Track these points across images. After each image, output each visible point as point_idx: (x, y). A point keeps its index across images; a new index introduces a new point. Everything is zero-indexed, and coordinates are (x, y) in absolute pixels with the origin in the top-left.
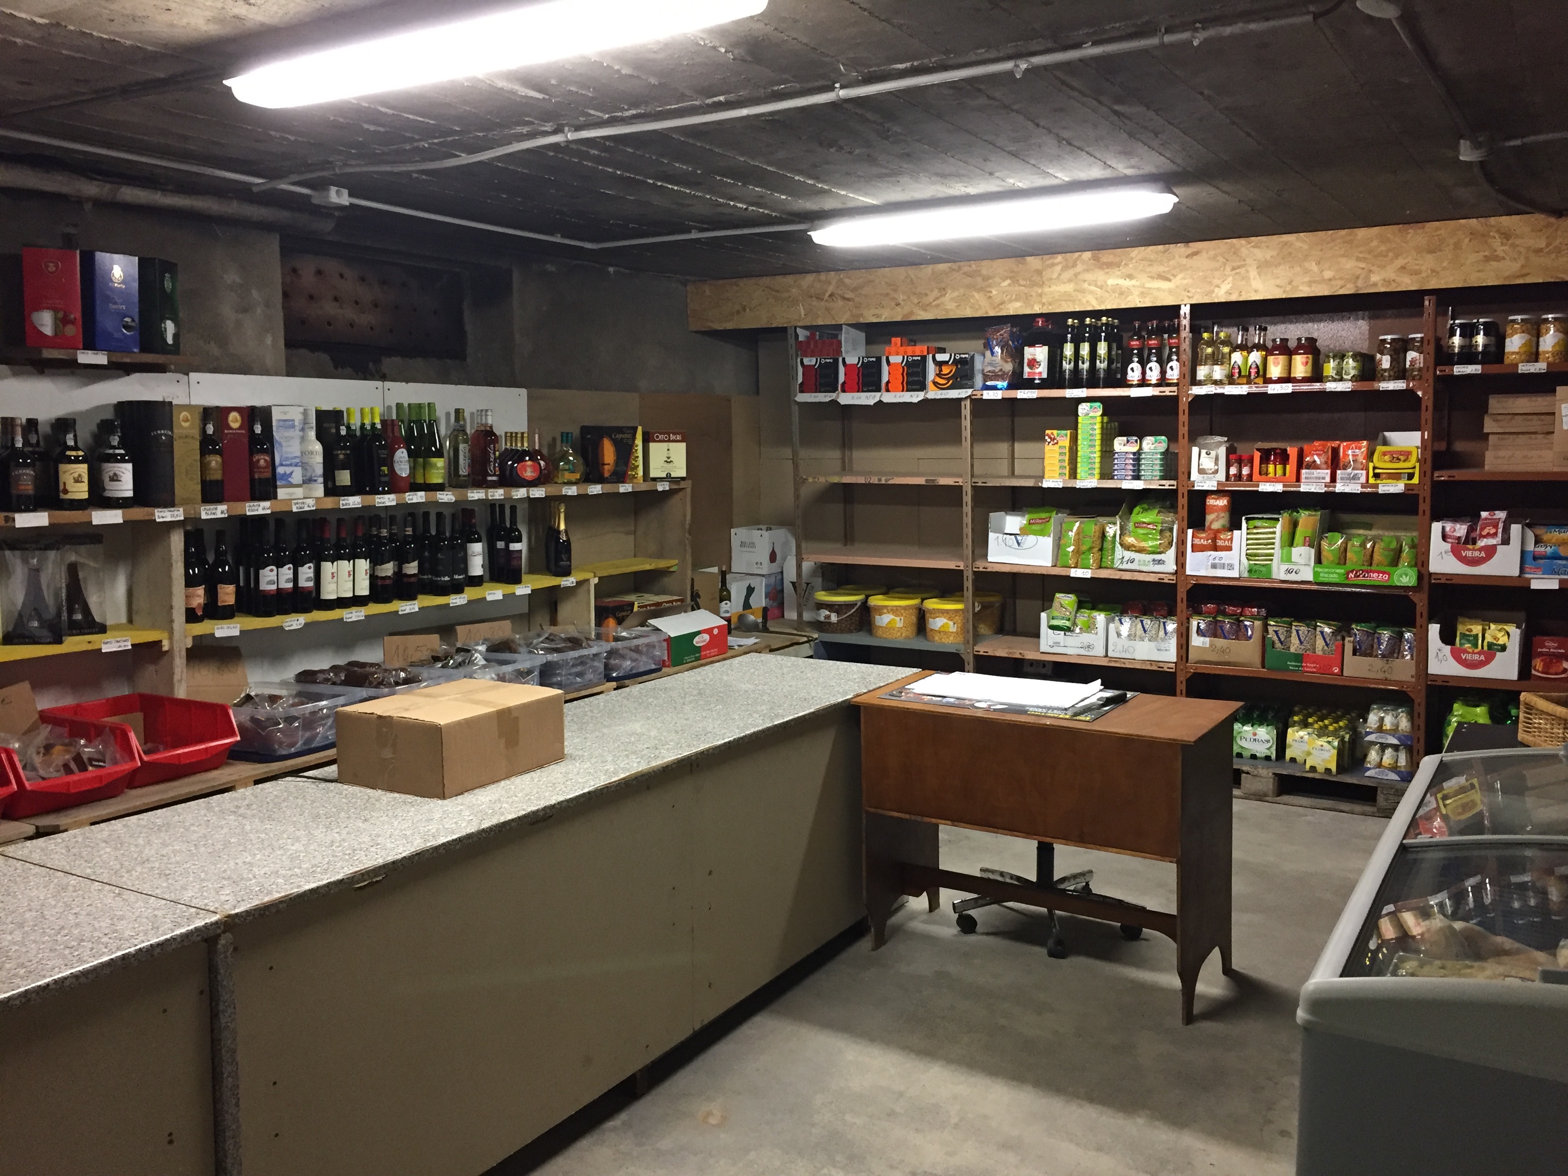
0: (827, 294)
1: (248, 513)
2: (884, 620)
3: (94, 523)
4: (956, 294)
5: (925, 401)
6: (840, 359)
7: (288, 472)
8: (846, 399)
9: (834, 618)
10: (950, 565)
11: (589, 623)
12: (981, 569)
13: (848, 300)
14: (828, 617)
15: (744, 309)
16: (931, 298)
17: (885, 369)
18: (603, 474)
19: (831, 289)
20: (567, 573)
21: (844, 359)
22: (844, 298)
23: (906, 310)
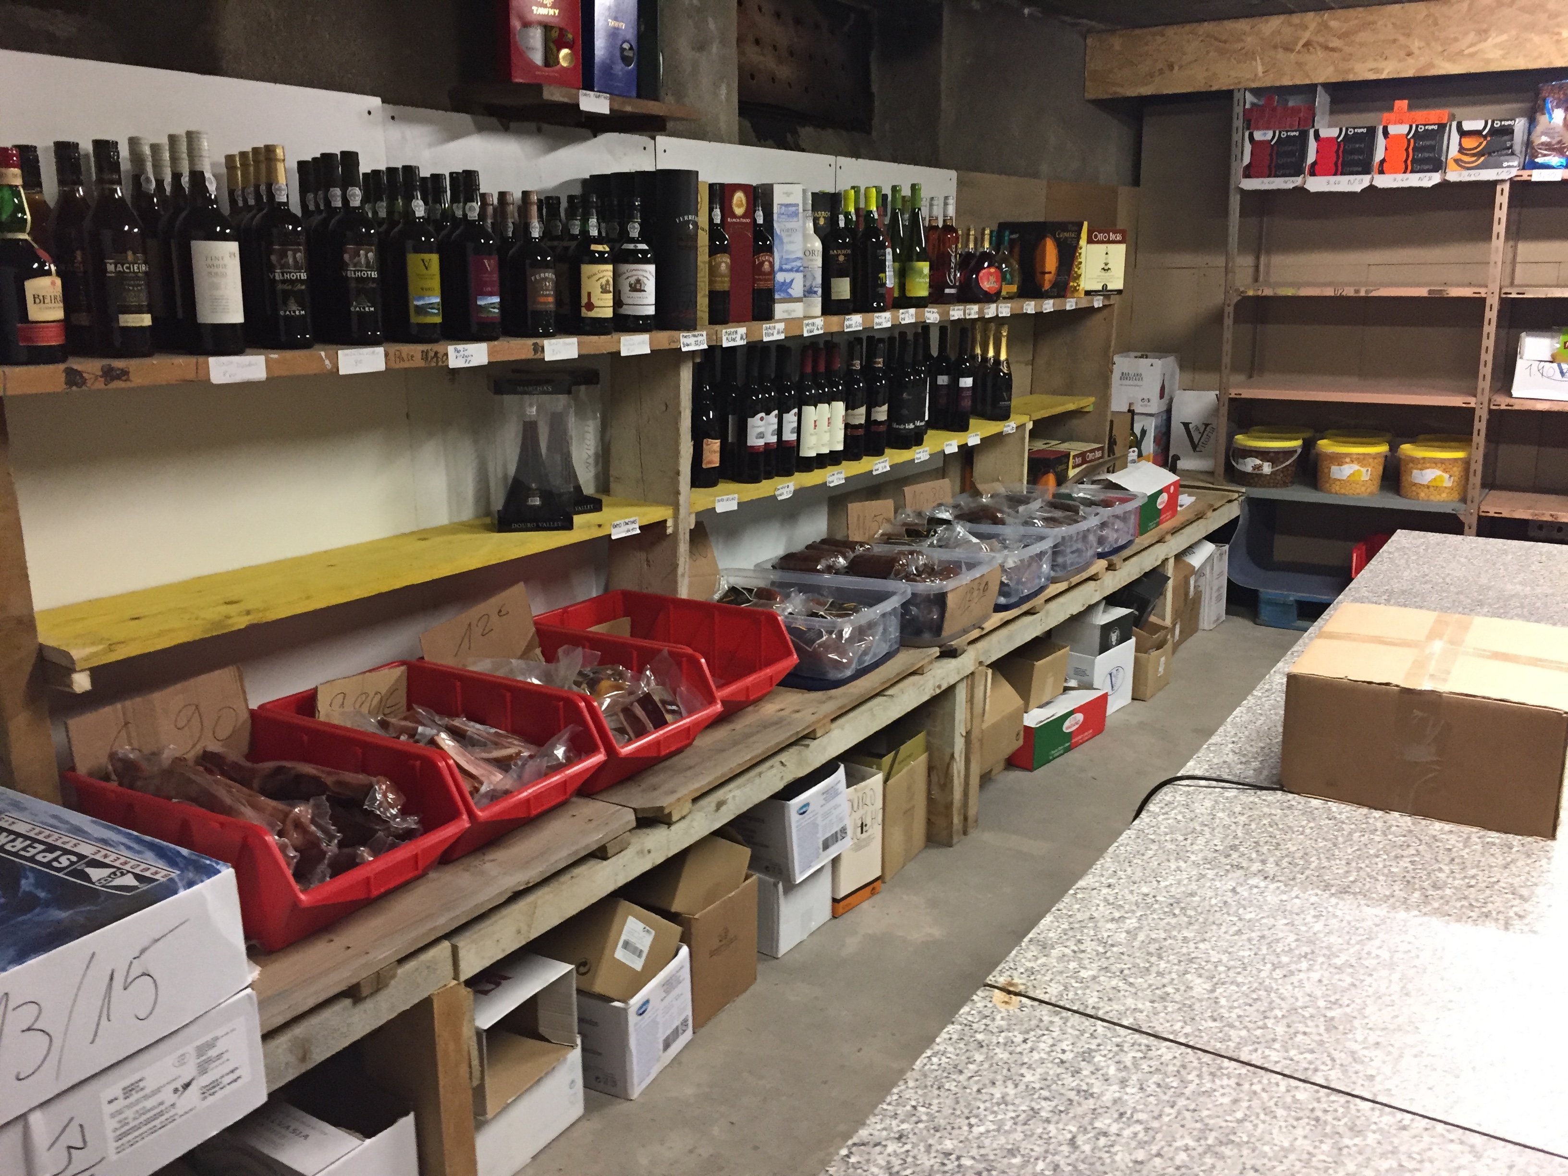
0: (1301, 43)
1: (766, 339)
2: (1344, 472)
3: (623, 354)
4: (1504, 37)
5: (1445, 185)
6: (1312, 132)
7: (788, 281)
8: (1317, 184)
9: (1267, 468)
10: (1456, 401)
11: (1021, 480)
12: (1503, 407)
13: (1333, 50)
14: (1259, 467)
15: (1171, 67)
16: (1463, 44)
17: (1381, 142)
18: (1042, 286)
19: (1306, 36)
20: (1005, 416)
21: (1317, 133)
22: (1327, 48)
23: (1423, 60)
